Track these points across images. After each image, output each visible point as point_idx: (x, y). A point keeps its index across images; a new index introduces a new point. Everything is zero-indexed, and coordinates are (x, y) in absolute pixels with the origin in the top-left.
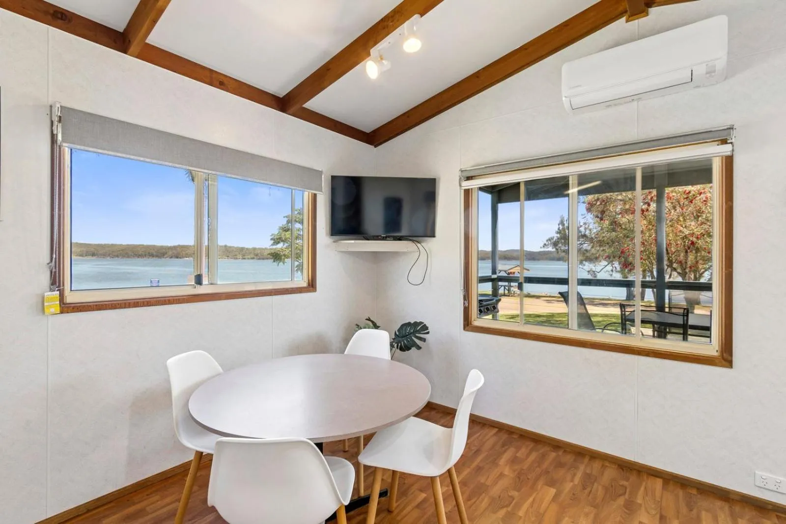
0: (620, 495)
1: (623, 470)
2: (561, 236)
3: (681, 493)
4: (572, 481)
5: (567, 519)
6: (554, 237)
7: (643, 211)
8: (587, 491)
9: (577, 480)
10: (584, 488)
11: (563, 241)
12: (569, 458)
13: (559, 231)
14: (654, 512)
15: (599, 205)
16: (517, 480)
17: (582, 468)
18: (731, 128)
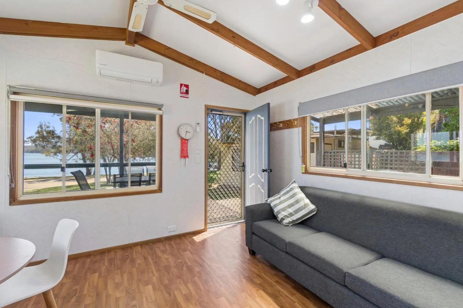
0: (127, 259)
1: (124, 250)
2: (39, 136)
3: (147, 247)
4: (104, 265)
5: (109, 280)
6: (34, 136)
7: (101, 126)
8: (113, 265)
9: (106, 264)
10: (112, 265)
11: (41, 139)
12: (98, 257)
13: (38, 132)
14: (141, 258)
15: (75, 120)
16: (74, 280)
17: (106, 258)
18: (162, 105)
